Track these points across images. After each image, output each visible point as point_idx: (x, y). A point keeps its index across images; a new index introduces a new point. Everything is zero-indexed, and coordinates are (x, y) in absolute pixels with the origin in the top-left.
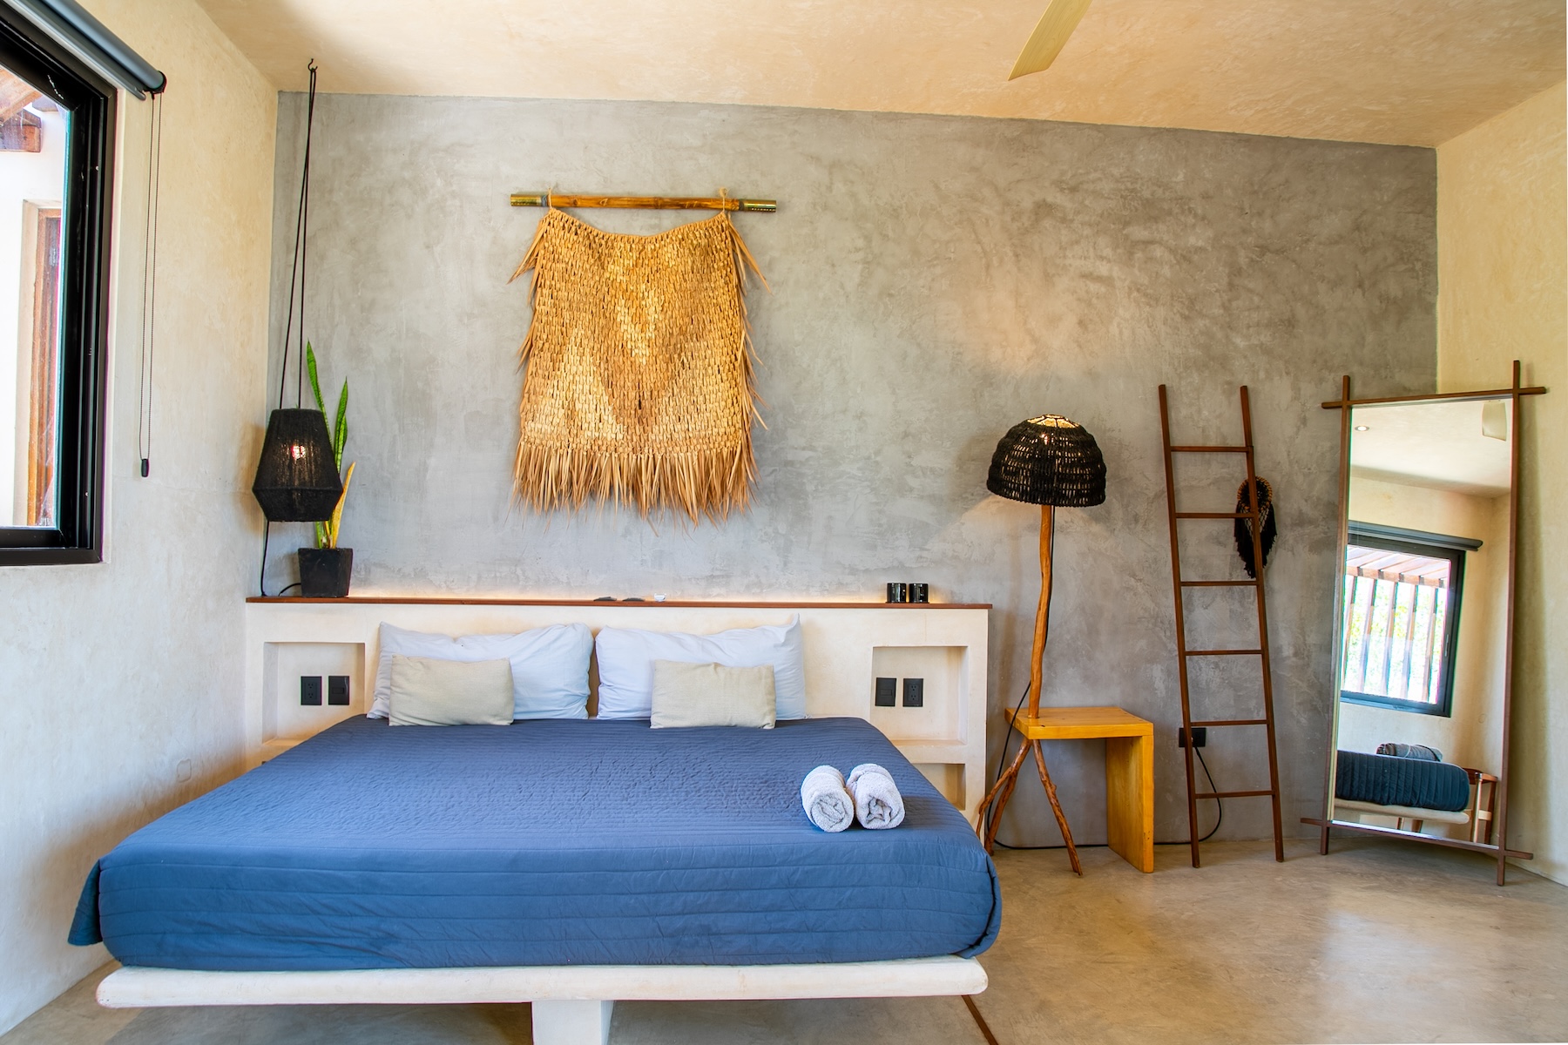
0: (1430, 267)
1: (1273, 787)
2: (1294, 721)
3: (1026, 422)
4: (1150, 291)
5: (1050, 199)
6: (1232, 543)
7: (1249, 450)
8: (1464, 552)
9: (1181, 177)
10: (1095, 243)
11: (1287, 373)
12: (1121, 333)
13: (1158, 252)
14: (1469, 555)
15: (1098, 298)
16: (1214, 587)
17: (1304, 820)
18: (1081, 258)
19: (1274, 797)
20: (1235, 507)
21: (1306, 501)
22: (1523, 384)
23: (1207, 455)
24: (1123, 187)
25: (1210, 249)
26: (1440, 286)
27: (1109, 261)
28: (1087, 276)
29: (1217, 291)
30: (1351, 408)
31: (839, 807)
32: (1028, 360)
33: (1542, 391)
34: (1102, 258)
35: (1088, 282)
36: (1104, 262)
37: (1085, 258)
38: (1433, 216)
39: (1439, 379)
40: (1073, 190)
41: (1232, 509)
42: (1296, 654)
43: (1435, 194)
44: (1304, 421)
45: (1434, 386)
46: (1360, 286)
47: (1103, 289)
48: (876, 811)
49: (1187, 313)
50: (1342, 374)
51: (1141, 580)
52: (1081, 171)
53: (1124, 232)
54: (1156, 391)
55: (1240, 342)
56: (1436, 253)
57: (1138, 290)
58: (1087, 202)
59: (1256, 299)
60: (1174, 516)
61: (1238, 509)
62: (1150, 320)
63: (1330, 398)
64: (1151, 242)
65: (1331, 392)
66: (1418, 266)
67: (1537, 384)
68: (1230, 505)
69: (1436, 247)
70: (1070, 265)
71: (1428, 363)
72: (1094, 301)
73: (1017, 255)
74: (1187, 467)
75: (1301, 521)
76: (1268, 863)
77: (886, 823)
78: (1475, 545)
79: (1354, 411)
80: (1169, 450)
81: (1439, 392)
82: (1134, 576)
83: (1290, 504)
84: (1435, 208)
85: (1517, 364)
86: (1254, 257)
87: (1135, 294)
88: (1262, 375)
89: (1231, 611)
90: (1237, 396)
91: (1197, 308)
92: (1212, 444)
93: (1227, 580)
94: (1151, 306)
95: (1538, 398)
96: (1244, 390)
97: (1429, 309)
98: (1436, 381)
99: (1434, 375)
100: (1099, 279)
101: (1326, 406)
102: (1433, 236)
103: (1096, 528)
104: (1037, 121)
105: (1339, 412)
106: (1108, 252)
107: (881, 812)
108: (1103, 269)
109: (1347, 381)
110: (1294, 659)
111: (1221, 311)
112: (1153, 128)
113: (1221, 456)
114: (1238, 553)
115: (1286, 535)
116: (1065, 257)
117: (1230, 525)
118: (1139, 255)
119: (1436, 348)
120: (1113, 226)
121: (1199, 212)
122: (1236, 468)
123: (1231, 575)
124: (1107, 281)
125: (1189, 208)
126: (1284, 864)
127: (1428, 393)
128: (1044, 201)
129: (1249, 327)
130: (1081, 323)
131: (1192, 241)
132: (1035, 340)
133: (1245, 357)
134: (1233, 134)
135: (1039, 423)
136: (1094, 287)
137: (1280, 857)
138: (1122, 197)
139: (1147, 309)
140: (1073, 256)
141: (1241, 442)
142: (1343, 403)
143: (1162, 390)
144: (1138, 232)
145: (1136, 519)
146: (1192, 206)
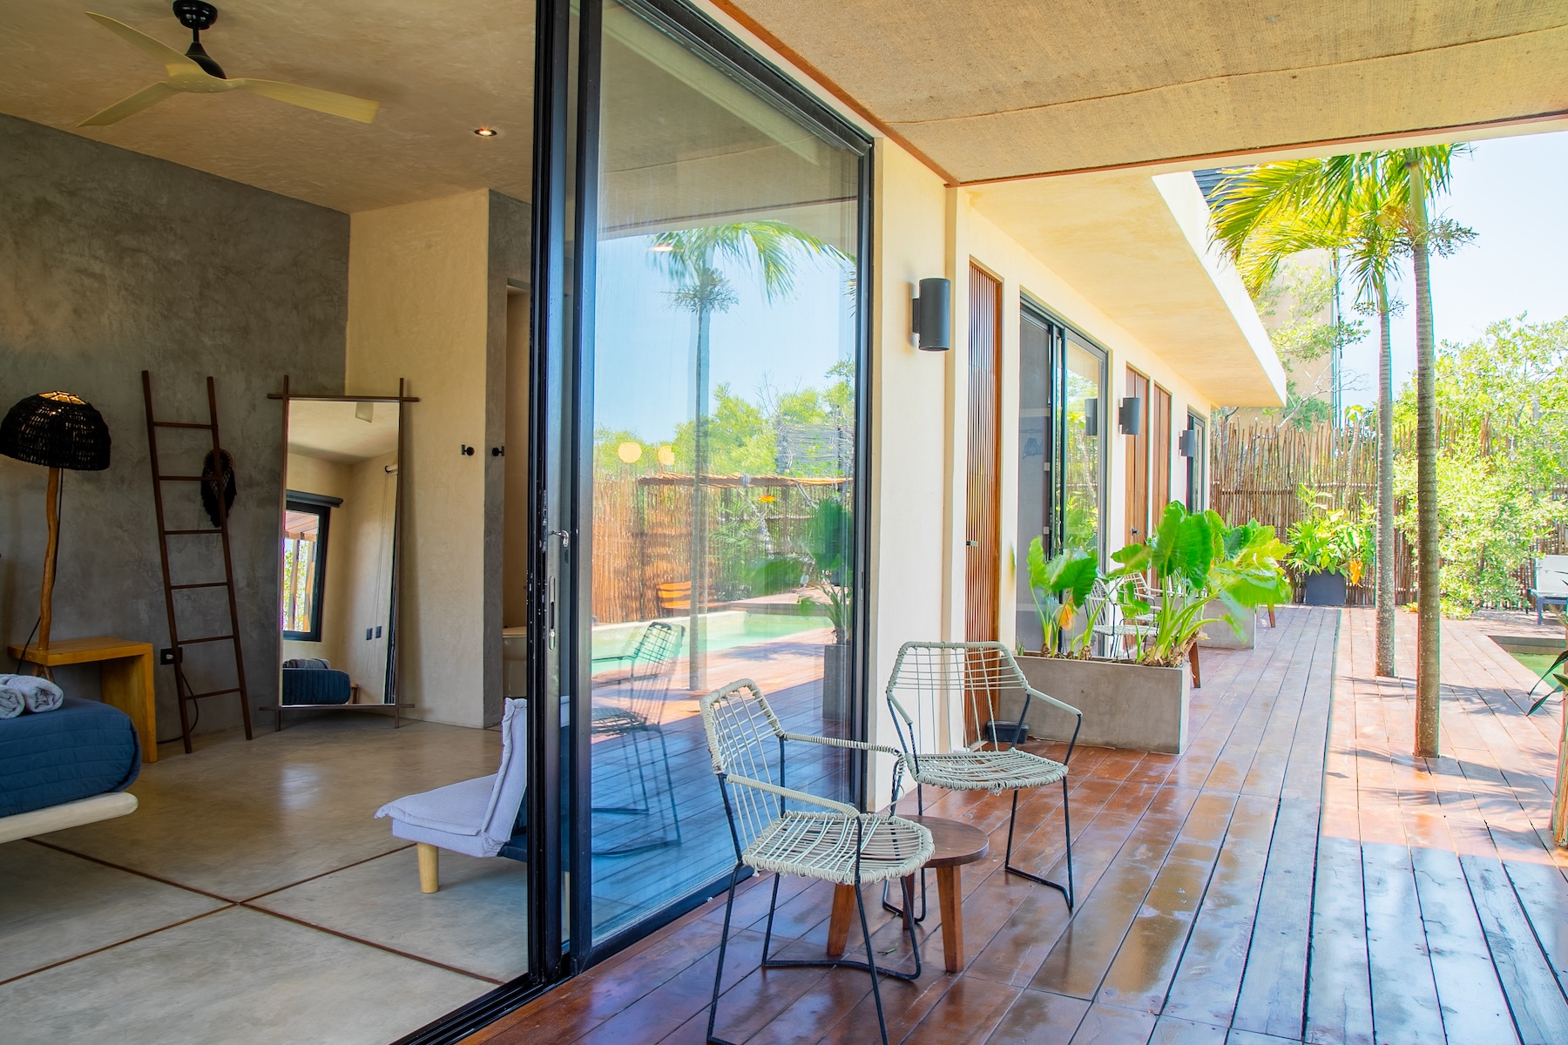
0: (343, 300)
1: (240, 685)
2: (250, 636)
3: (38, 395)
4: (136, 291)
5: (49, 198)
6: (199, 499)
7: (214, 427)
8: (329, 509)
9: (165, 201)
10: (90, 244)
11: (243, 369)
12: (111, 324)
13: (144, 260)
14: (333, 510)
15: (91, 292)
16: (186, 535)
17: (261, 709)
18: (77, 255)
19: (242, 692)
20: (202, 472)
21: (255, 468)
22: (405, 396)
23: (180, 430)
24: (116, 200)
25: (185, 263)
26: (349, 315)
27: (102, 261)
28: (82, 271)
29: (191, 298)
30: (288, 400)
31: (13, 699)
32: (27, 338)
33: (417, 400)
34: (96, 258)
35: (83, 277)
36: (98, 262)
37: (80, 256)
38: (346, 263)
39: (347, 382)
40: (72, 194)
41: (199, 473)
42: (248, 585)
43: (348, 248)
44: (254, 407)
45: (343, 387)
46: (296, 308)
47: (96, 285)
48: (42, 698)
49: (166, 313)
50: (281, 374)
51: (127, 531)
52: (79, 178)
53: (116, 239)
54: (140, 375)
55: (207, 341)
56: (347, 291)
57: (126, 289)
58: (84, 207)
59: (220, 308)
60: (157, 479)
61: (204, 473)
62: (136, 315)
63: (273, 391)
64: (139, 251)
65: (273, 386)
66: (335, 298)
67: (414, 395)
68: (197, 469)
69: (347, 286)
70: (67, 260)
71: (340, 371)
72: (88, 293)
73: (17, 243)
74: (165, 438)
75: (251, 483)
76: (242, 742)
77: (51, 706)
78: (337, 503)
79: (290, 401)
80: (151, 424)
81: (347, 394)
82: (121, 527)
83: (244, 470)
84: (348, 258)
85: (402, 380)
86: (220, 275)
87: (123, 292)
88: (223, 369)
89: (199, 554)
90: (204, 384)
91: (174, 310)
92: (184, 421)
93: (196, 529)
94: (136, 304)
95: (414, 404)
96: (210, 380)
97: (342, 330)
98: (344, 384)
99: (344, 379)
100: (93, 275)
101: (270, 397)
102: (346, 278)
103: (88, 487)
104: (40, 125)
105: (281, 402)
106: (101, 253)
107: (45, 699)
108: (97, 267)
109: (287, 378)
110: (247, 589)
111: (193, 315)
112: (144, 155)
113: (192, 431)
114: (204, 508)
115: (241, 494)
116: (62, 252)
117: (197, 486)
118: (128, 260)
119: (345, 359)
120: (106, 232)
121: (179, 232)
122: (203, 441)
123: (199, 525)
124: (100, 278)
125: (171, 228)
126: (253, 741)
127: (338, 395)
128: (44, 198)
129: (214, 330)
130: (75, 311)
131: (172, 254)
132: (33, 322)
133: (211, 354)
134: (208, 174)
135: (53, 399)
136: (88, 282)
137: (249, 737)
138: (115, 208)
139: (133, 306)
140: (70, 252)
141: (207, 421)
142: (282, 396)
143: (145, 375)
144: (128, 241)
145: (122, 480)
146: (173, 226)
